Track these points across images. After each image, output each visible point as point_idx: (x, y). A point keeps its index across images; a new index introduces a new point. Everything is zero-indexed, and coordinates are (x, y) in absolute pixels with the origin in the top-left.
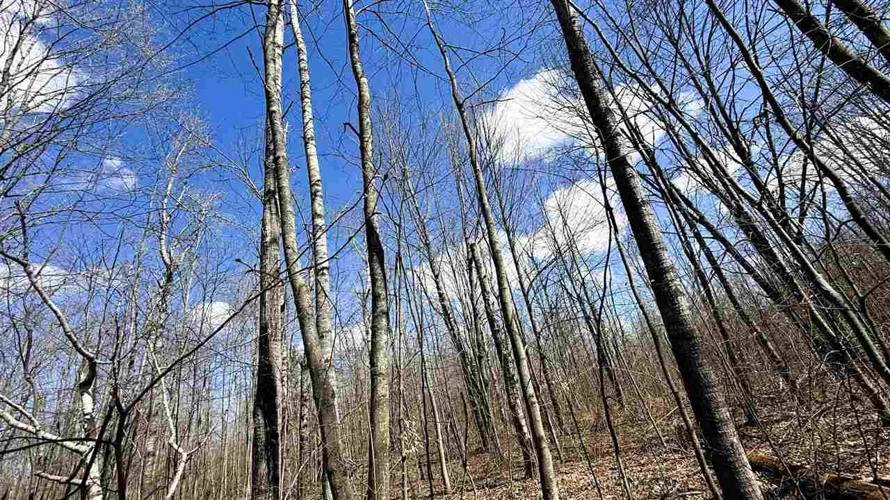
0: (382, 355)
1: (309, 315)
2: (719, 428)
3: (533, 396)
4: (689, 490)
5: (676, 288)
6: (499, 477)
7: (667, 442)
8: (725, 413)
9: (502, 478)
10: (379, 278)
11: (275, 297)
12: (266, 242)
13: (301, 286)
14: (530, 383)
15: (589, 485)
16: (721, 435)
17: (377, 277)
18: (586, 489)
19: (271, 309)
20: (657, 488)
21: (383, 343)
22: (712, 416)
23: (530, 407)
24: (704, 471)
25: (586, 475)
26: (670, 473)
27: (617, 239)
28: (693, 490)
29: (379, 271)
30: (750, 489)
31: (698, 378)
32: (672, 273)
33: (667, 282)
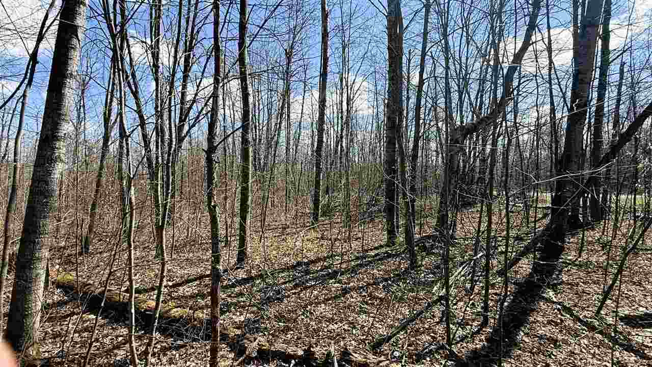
2: (33, 264)
5: (59, 155)
16: (33, 269)
30: (34, 304)
32: (62, 143)
33: (53, 149)
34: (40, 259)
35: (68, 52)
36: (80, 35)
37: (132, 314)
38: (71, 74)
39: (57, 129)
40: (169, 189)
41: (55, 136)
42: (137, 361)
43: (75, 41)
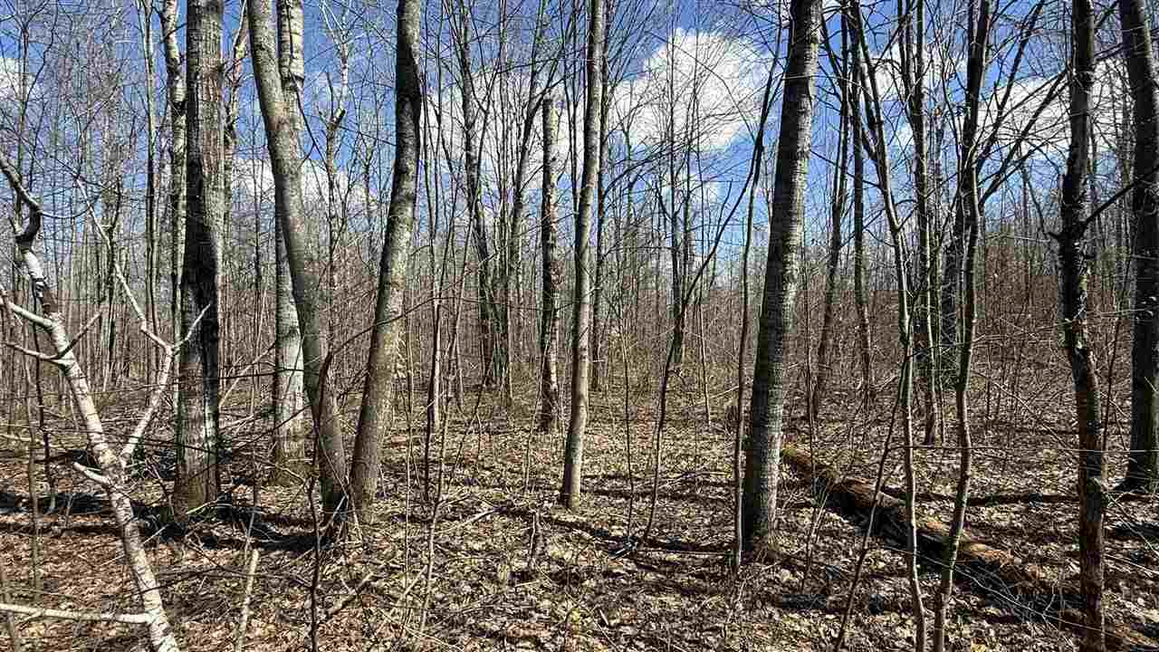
0: (399, 259)
1: (292, 173)
2: (768, 422)
3: (585, 349)
4: (715, 470)
5: (792, 273)
6: (504, 423)
7: (713, 420)
8: (779, 410)
9: (509, 426)
10: (410, 143)
11: (216, 116)
12: (198, 7)
13: (280, 123)
14: (586, 333)
15: (612, 450)
16: (766, 429)
17: (406, 140)
18: (608, 452)
19: (209, 137)
20: (683, 462)
21: (403, 242)
22: (767, 408)
23: (577, 360)
24: (736, 456)
25: (611, 439)
26: (702, 452)
27: (752, 192)
28: (719, 470)
29: (411, 131)
30: (769, 477)
31: (770, 373)
32: (794, 254)
33: (785, 264)
34: (775, 417)
35: (797, 120)
36: (812, 90)
37: (912, 527)
38: (802, 152)
39: (788, 236)
40: (972, 318)
41: (787, 247)
42: (923, 610)
43: (805, 101)
